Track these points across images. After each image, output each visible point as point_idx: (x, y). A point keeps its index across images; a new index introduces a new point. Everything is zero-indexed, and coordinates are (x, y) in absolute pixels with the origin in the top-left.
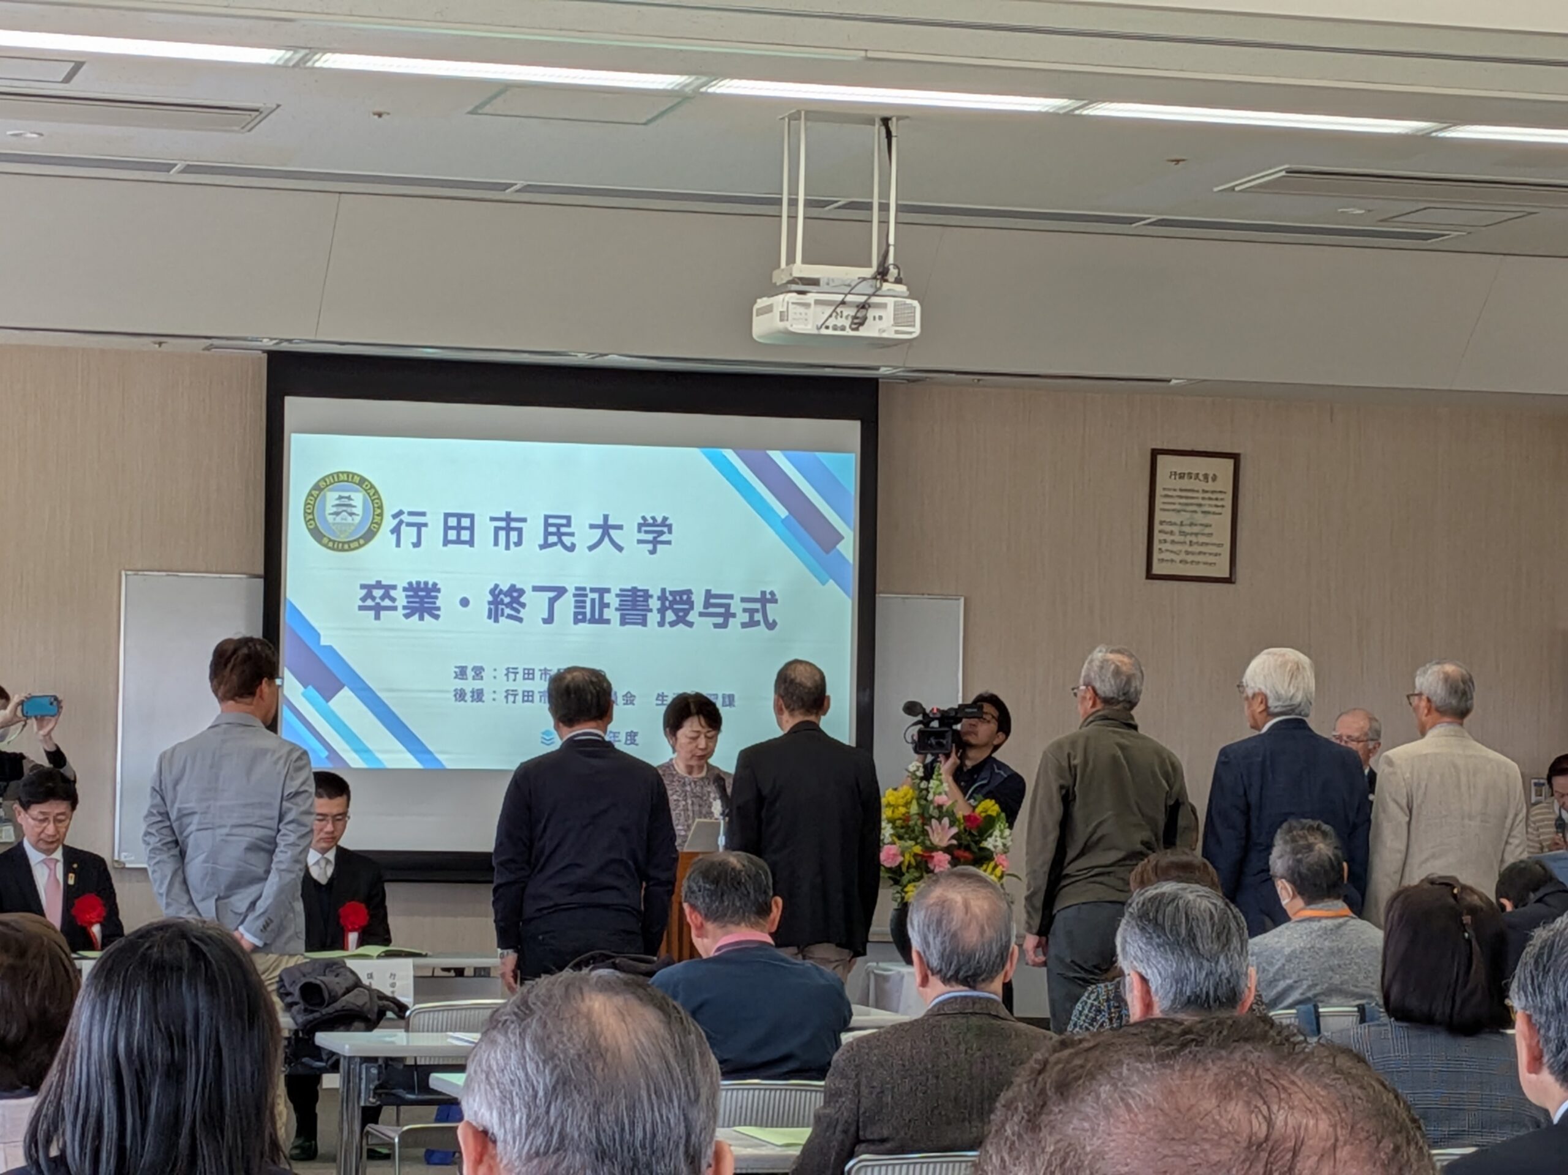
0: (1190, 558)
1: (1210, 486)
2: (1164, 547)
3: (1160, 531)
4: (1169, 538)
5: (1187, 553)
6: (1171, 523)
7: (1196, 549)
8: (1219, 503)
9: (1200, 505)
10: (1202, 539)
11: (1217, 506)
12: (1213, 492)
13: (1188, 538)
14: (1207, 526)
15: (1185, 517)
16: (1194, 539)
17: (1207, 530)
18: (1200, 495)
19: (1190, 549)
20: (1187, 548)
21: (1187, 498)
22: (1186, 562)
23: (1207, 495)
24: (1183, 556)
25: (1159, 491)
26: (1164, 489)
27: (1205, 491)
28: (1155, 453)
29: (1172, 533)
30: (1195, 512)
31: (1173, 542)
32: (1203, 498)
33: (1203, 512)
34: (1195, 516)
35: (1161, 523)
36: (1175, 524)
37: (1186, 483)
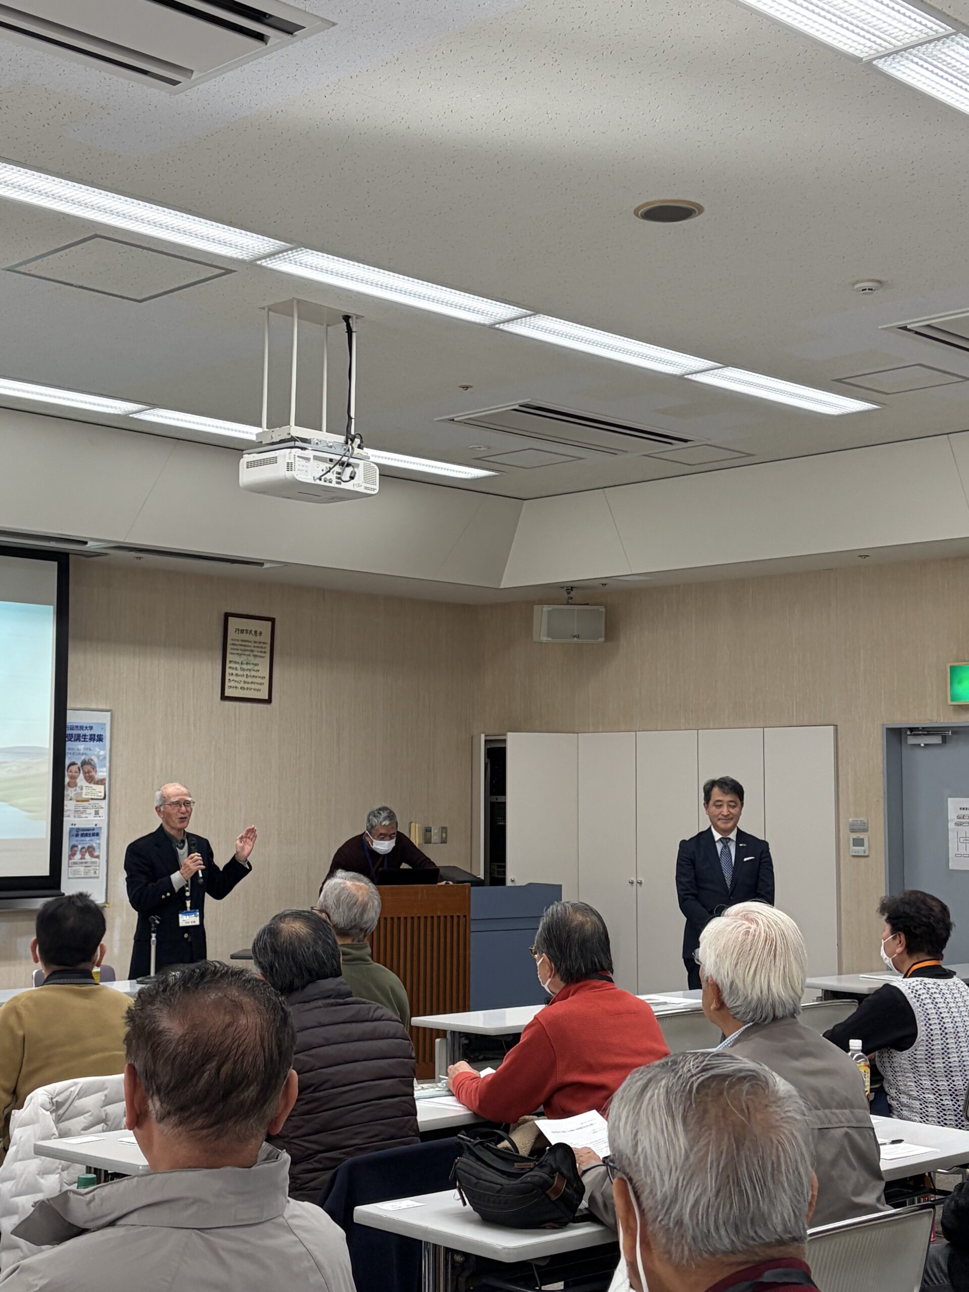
0: (246, 686)
1: (258, 638)
2: (232, 678)
3: (230, 668)
4: (234, 672)
5: (245, 682)
6: (235, 662)
7: (249, 680)
8: (263, 650)
9: (252, 651)
10: (253, 673)
11: (261, 652)
12: (260, 643)
13: (246, 673)
14: (256, 665)
15: (244, 658)
16: (248, 673)
17: (256, 668)
18: (253, 644)
19: (247, 680)
20: (244, 679)
21: (245, 646)
22: (244, 689)
23: (257, 645)
24: (242, 685)
25: (229, 641)
26: (232, 640)
27: (255, 642)
28: (227, 615)
29: (236, 669)
30: (249, 655)
31: (237, 675)
32: (254, 647)
33: (255, 656)
34: (249, 658)
35: (230, 662)
36: (238, 663)
37: (245, 636)
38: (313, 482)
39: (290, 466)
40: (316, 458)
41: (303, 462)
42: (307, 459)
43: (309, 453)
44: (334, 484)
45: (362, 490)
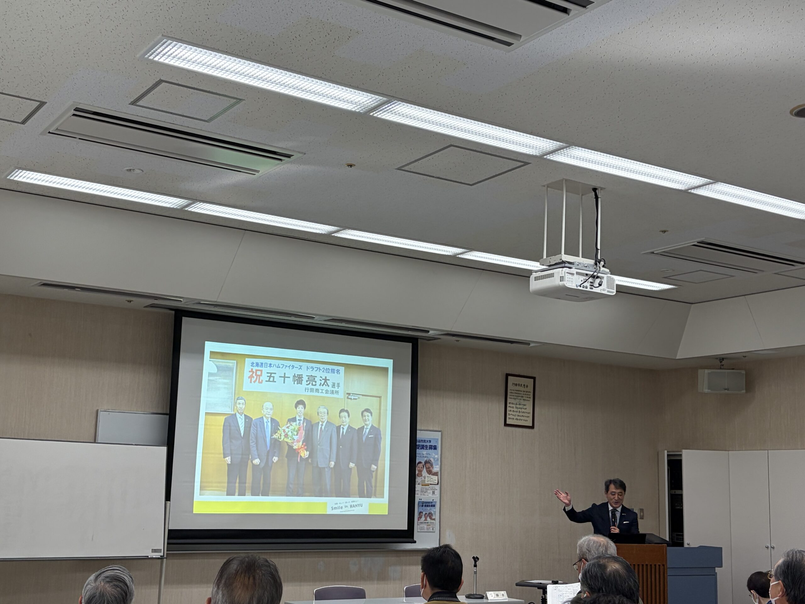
0: (519, 418)
1: (526, 389)
2: (510, 413)
3: (509, 407)
4: (512, 409)
5: (518, 416)
6: (512, 404)
7: (521, 414)
8: (529, 396)
9: (522, 397)
10: (523, 410)
11: (528, 397)
12: (527, 392)
13: (519, 410)
14: (525, 405)
15: (517, 401)
16: (520, 410)
17: (525, 407)
18: (522, 393)
19: (519, 414)
20: (518, 414)
21: (518, 393)
22: (518, 420)
23: (525, 393)
24: (517, 417)
25: (509, 391)
26: (510, 390)
27: (524, 391)
28: (507, 375)
29: (513, 407)
30: (521, 399)
31: (513, 411)
32: (523, 394)
33: (524, 400)
34: (521, 401)
35: (510, 403)
36: (514, 404)
37: (518, 388)
38: (576, 288)
39: (562, 279)
40: (578, 273)
41: (570, 276)
42: (573, 274)
43: (574, 271)
44: (588, 289)
45: (605, 292)
